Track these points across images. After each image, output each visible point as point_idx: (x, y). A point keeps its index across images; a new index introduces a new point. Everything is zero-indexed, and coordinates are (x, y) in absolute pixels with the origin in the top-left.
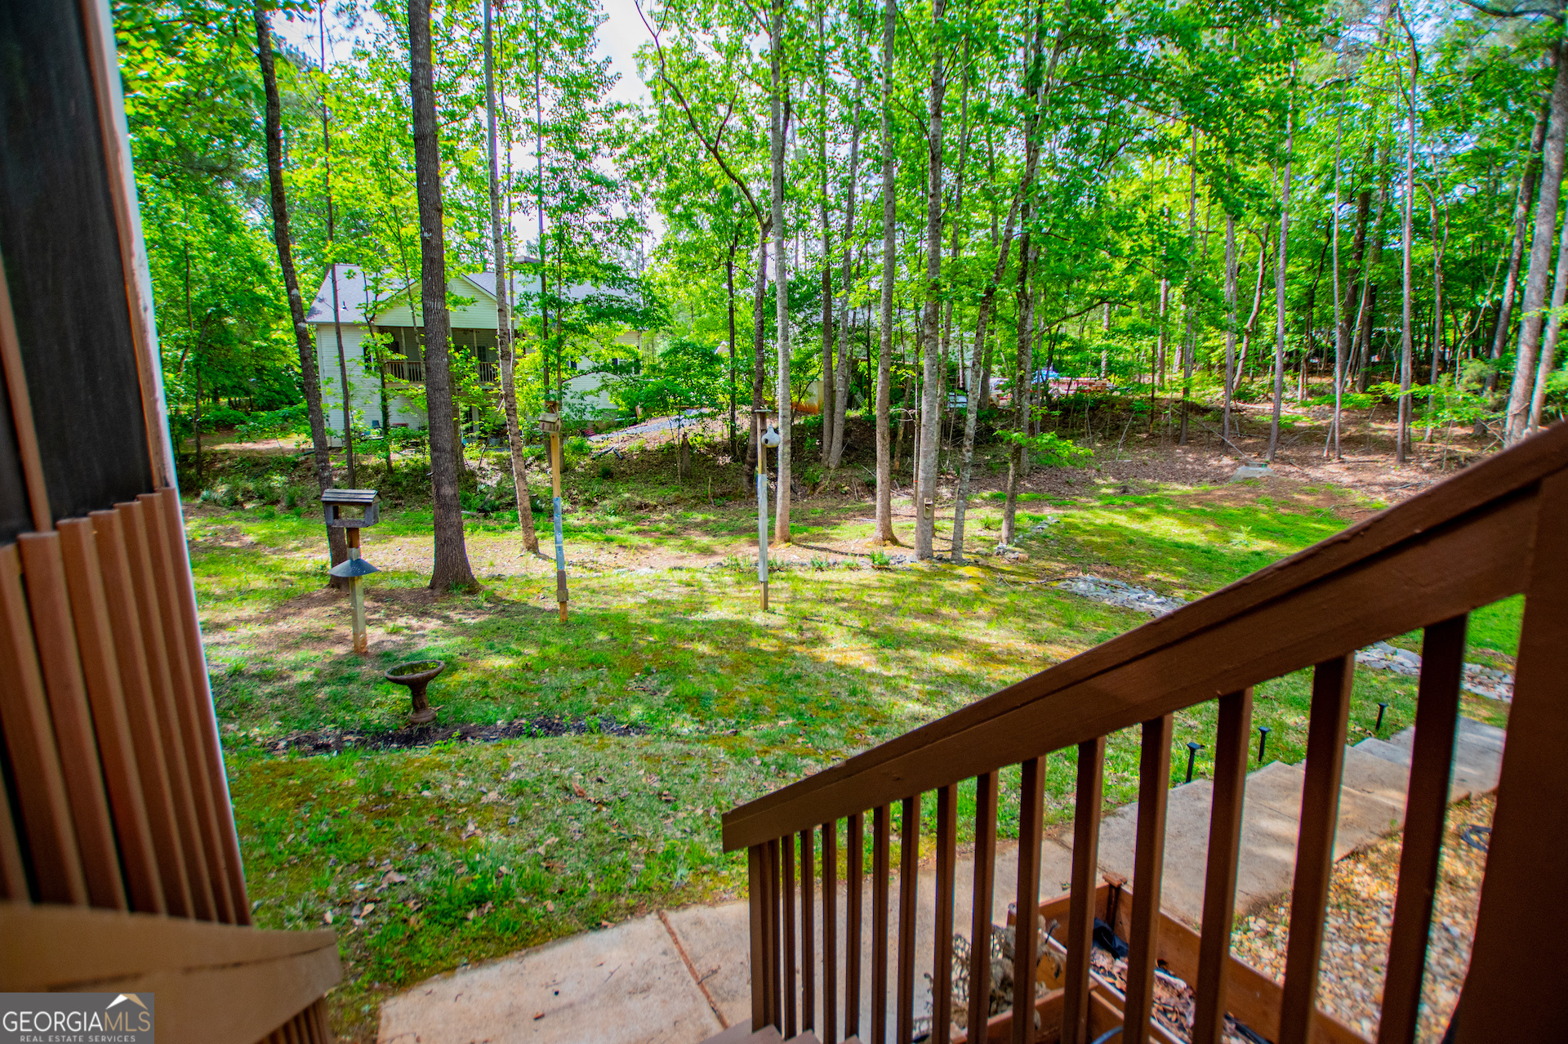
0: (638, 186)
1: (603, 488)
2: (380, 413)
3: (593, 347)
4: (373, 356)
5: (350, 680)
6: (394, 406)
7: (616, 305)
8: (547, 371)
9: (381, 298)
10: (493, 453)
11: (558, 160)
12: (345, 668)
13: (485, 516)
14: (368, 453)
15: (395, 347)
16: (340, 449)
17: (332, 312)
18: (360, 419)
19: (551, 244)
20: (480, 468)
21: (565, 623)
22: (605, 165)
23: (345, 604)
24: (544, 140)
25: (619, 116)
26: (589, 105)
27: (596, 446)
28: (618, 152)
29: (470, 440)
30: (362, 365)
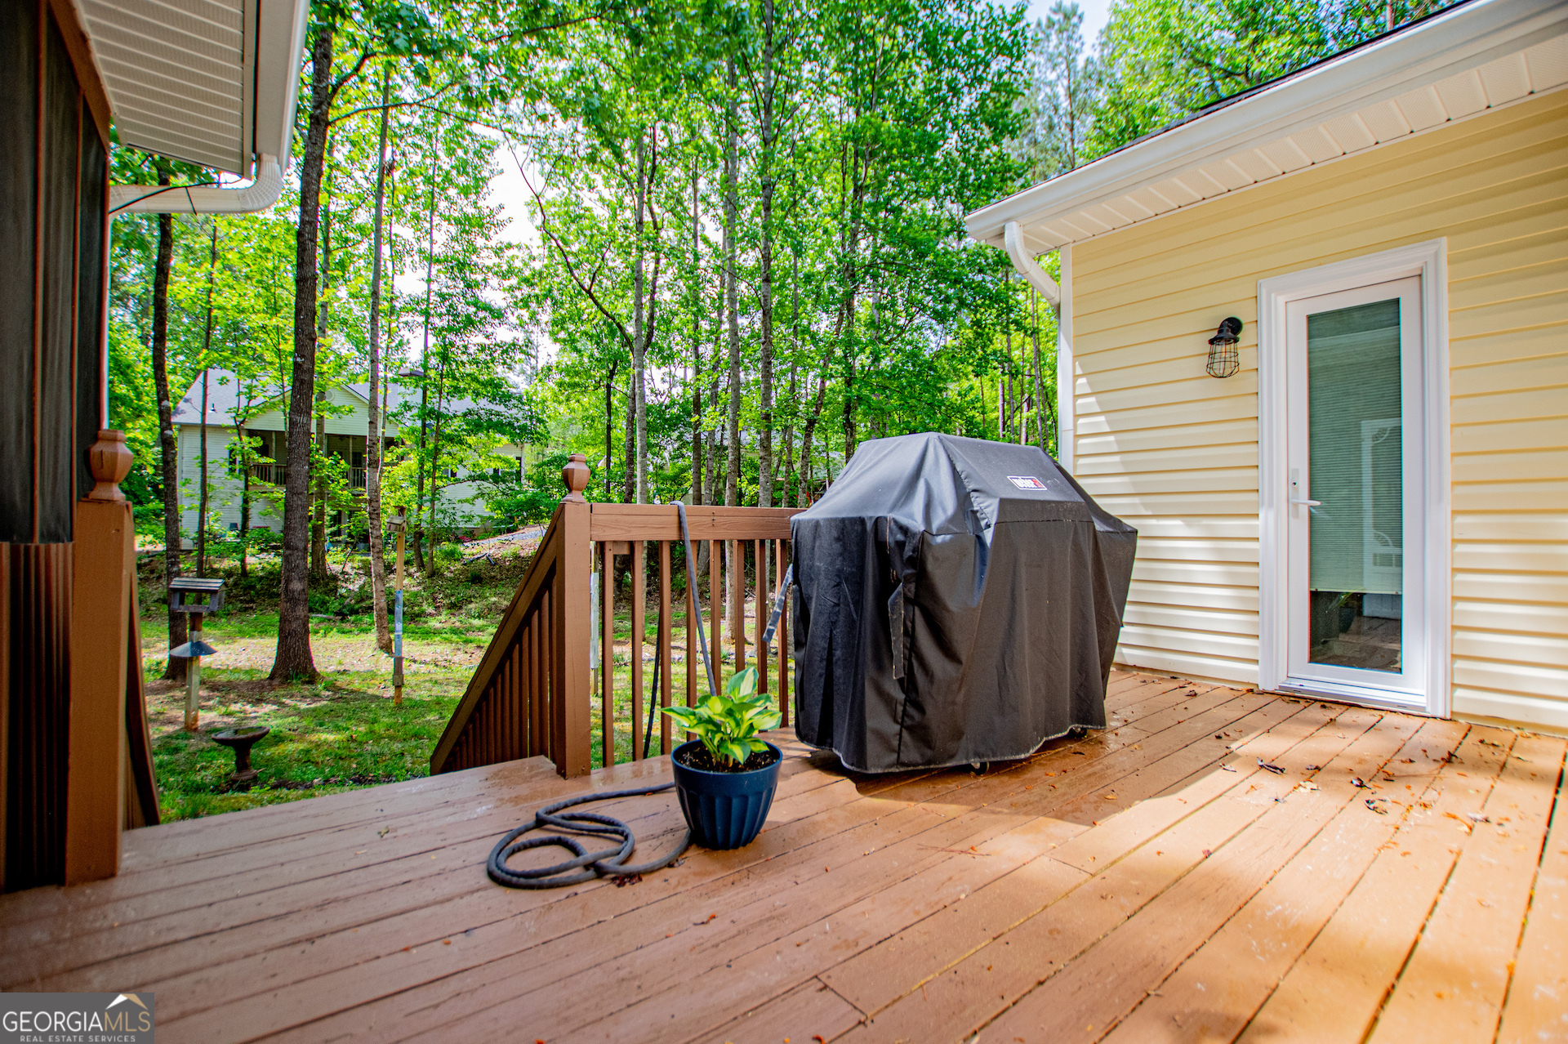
0: (525, 314)
1: (470, 592)
2: (240, 516)
3: (471, 458)
4: (239, 458)
5: (177, 750)
6: (255, 509)
7: (495, 419)
8: (421, 478)
9: (253, 403)
10: (358, 558)
11: (447, 287)
12: (174, 741)
13: (342, 620)
14: (221, 556)
15: (263, 451)
16: (190, 551)
17: (200, 415)
18: (216, 521)
19: (434, 361)
20: (343, 573)
21: (399, 706)
22: (494, 295)
23: (178, 694)
24: (435, 268)
25: (508, 253)
26: (480, 242)
27: (468, 551)
28: (507, 283)
29: (335, 543)
30: (226, 467)
